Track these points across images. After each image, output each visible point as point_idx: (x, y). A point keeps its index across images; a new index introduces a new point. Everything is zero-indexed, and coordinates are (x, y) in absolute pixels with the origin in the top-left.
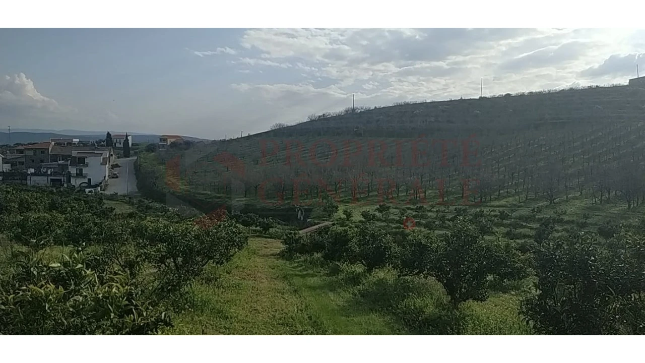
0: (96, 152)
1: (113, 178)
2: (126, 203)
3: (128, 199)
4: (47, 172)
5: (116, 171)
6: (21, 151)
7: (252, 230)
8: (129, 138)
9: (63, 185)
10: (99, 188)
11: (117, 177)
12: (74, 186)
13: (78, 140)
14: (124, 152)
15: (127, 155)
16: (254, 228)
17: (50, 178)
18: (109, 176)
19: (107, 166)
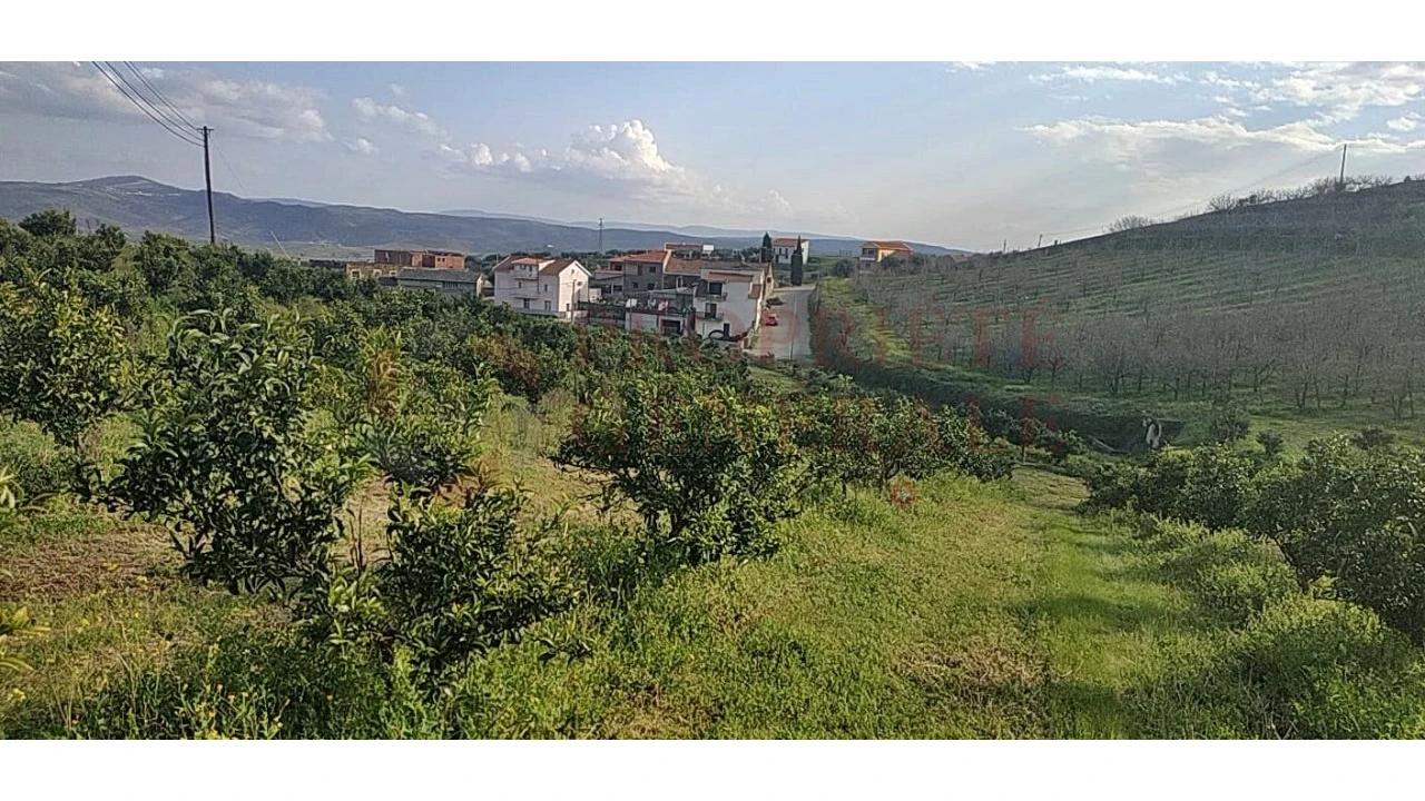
0: (741, 272)
1: (768, 324)
2: (788, 375)
3: (791, 368)
4: (657, 306)
5: (775, 311)
6: (618, 267)
7: (1029, 454)
8: (803, 245)
9: (682, 334)
10: (742, 343)
11: (776, 324)
12: (700, 336)
13: (711, 248)
14: (792, 275)
15: (796, 281)
16: (1034, 451)
17: (661, 318)
18: (761, 320)
19: (760, 301)
